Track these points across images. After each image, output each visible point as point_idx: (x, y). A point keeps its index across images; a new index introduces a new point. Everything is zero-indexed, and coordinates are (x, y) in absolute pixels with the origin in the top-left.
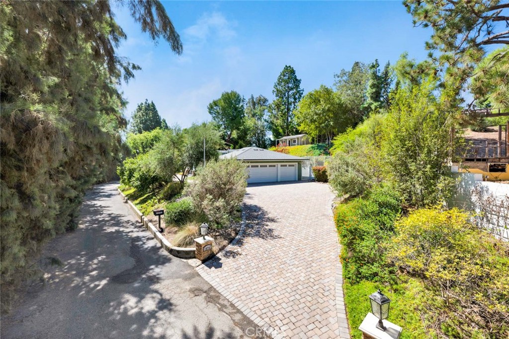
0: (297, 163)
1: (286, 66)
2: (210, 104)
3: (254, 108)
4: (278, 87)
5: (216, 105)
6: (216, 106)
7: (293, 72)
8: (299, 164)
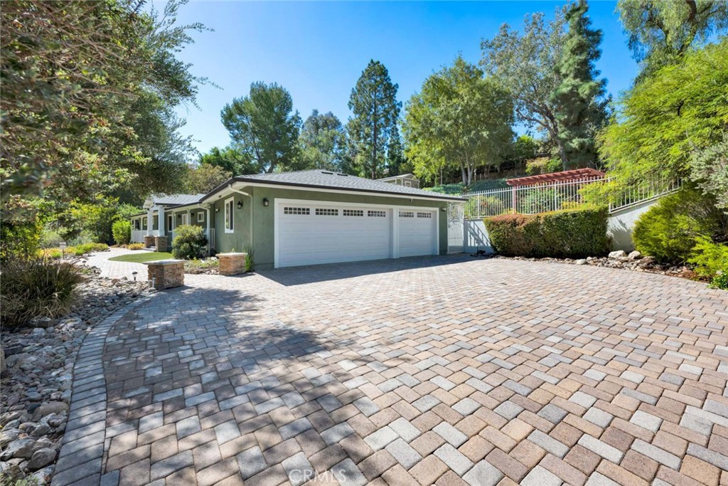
0: (437, 209)
1: (372, 61)
2: (227, 109)
3: (317, 134)
4: (359, 96)
5: (241, 112)
6: (239, 114)
7: (384, 72)
8: (441, 210)
